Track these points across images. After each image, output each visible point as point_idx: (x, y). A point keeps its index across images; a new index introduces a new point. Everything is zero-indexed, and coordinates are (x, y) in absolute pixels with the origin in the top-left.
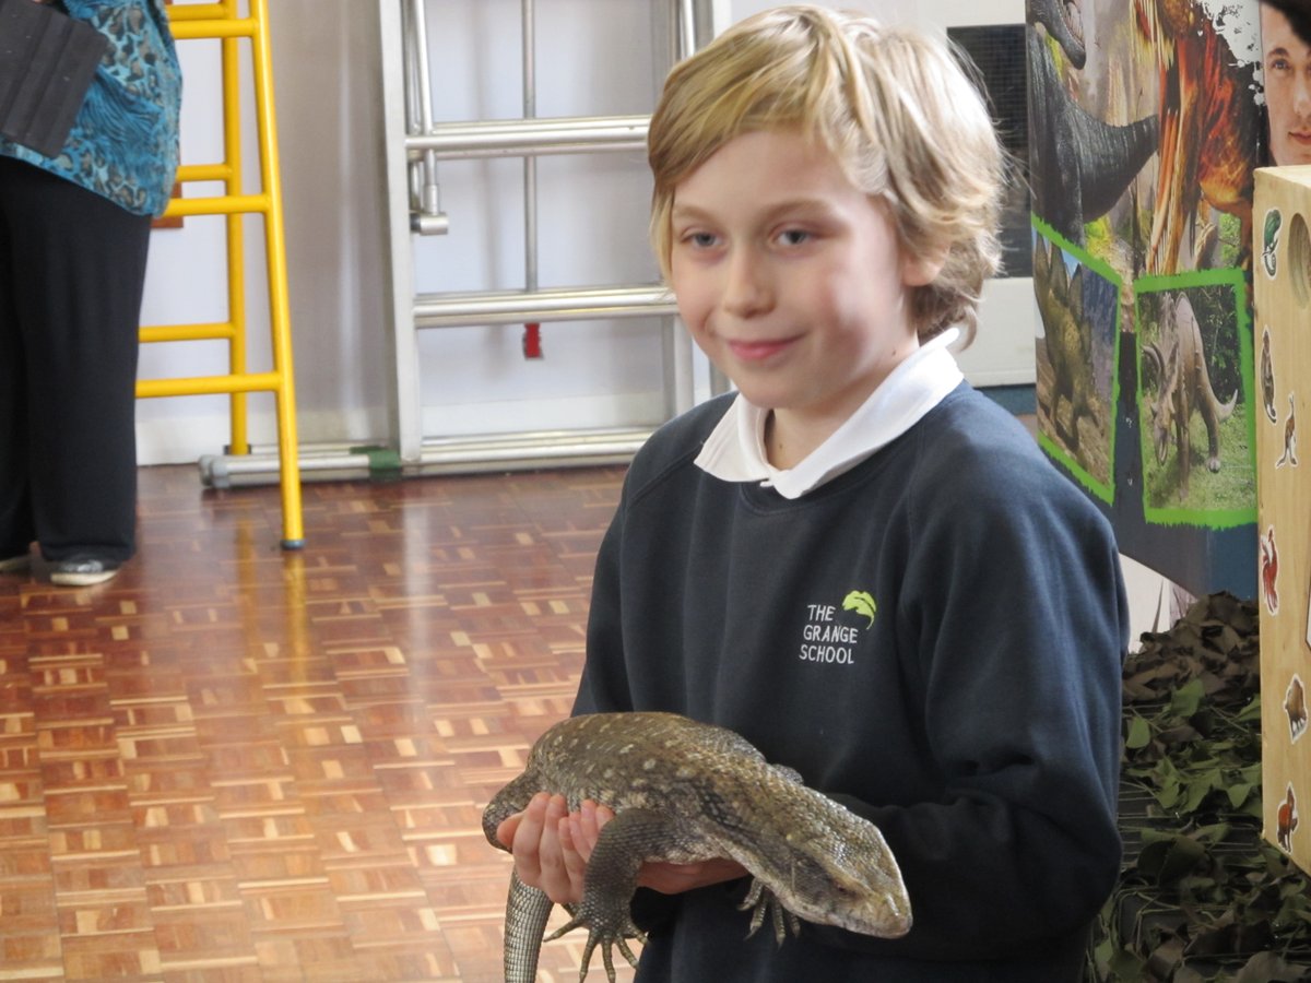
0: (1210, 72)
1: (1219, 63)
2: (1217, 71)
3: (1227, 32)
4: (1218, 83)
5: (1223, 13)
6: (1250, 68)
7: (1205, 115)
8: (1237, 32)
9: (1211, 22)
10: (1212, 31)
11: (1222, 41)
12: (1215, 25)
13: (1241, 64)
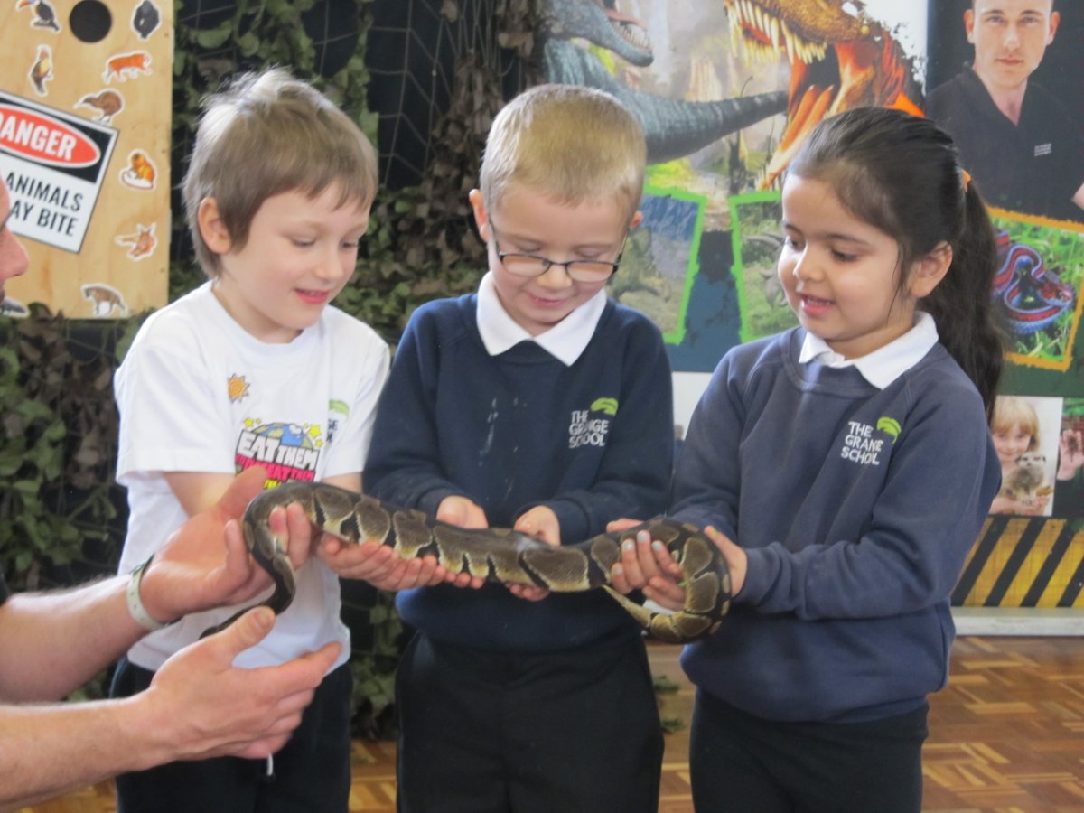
0: (888, 62)
1: (895, 56)
2: (894, 61)
3: (900, 37)
4: (894, 69)
5: (898, 26)
6: (912, 59)
7: (883, 88)
8: (906, 37)
9: (888, 33)
10: (890, 38)
11: (897, 43)
12: (892, 34)
13: (908, 57)
